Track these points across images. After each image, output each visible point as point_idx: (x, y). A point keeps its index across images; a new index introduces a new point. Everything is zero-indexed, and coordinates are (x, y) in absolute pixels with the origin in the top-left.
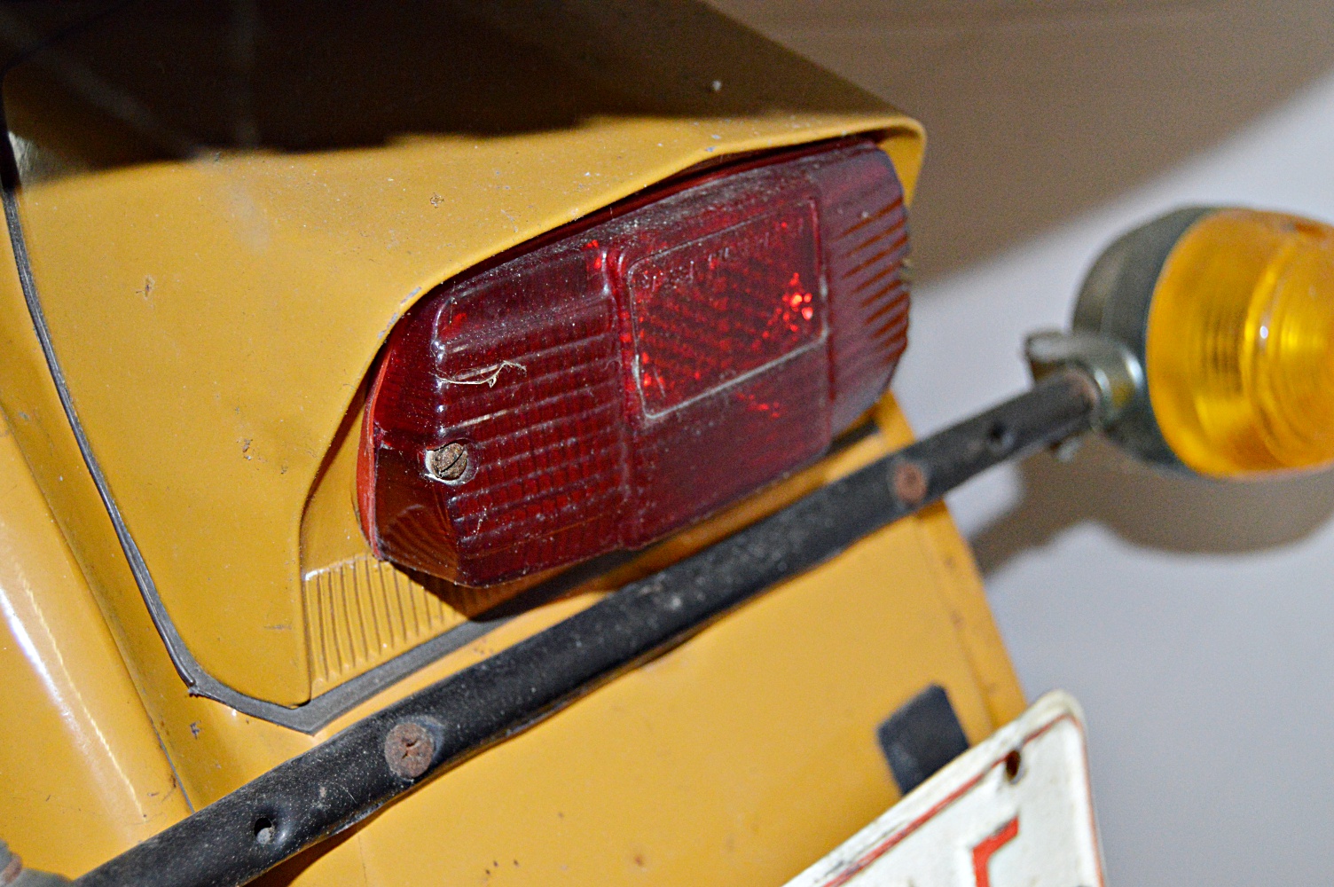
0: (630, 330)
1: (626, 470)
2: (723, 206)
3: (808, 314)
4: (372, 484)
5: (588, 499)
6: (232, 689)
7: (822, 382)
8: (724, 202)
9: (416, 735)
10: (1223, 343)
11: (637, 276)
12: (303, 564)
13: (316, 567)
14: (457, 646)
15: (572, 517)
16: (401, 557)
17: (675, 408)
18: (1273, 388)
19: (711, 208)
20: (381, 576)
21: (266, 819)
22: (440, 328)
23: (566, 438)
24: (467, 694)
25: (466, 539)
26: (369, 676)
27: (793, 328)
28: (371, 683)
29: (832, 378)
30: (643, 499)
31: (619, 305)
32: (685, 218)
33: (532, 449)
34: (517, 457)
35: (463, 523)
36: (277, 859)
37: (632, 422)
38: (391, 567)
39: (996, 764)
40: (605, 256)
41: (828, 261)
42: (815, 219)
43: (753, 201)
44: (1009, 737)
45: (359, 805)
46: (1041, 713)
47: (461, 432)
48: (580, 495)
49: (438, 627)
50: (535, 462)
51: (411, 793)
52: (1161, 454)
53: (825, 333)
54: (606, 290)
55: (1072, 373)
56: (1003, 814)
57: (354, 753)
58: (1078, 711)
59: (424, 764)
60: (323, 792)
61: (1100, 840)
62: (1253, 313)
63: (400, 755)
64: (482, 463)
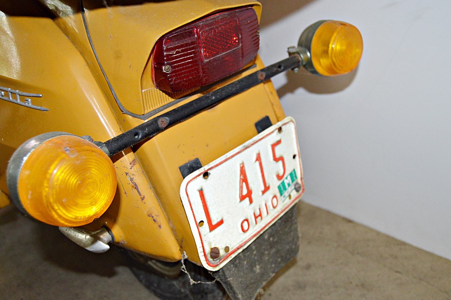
0: (201, 44)
1: (201, 70)
2: (219, 20)
3: (237, 41)
4: (154, 73)
5: (194, 76)
6: (130, 112)
7: (240, 55)
8: (219, 19)
9: (164, 120)
10: (325, 48)
11: (202, 33)
12: (142, 89)
13: (144, 89)
14: (172, 105)
15: (190, 79)
16: (160, 88)
17: (210, 59)
18: (335, 57)
19: (217, 20)
20: (157, 91)
21: (137, 134)
22: (164, 43)
23: (189, 64)
24: (173, 113)
25: (171, 83)
26: (155, 110)
27: (234, 44)
28: (156, 111)
29: (242, 54)
30: (205, 76)
31: (198, 39)
32: (211, 22)
33: (183, 66)
34: (180, 68)
35: (170, 80)
36: (139, 141)
37: (202, 61)
38: (159, 90)
39: (276, 129)
40: (195, 29)
41: (241, 31)
42: (238, 22)
43: (225, 19)
44: (279, 124)
45: (154, 133)
46: (286, 120)
47: (169, 63)
48: (192, 75)
49: (168, 102)
50: (183, 69)
51: (163, 131)
52: (315, 72)
53: (240, 45)
54: (196, 36)
55: (296, 55)
56: (278, 139)
57: (153, 123)
58: (294, 120)
59: (165, 126)
60: (147, 129)
61: (298, 145)
62: (331, 42)
63: (161, 124)
64: (173, 69)
